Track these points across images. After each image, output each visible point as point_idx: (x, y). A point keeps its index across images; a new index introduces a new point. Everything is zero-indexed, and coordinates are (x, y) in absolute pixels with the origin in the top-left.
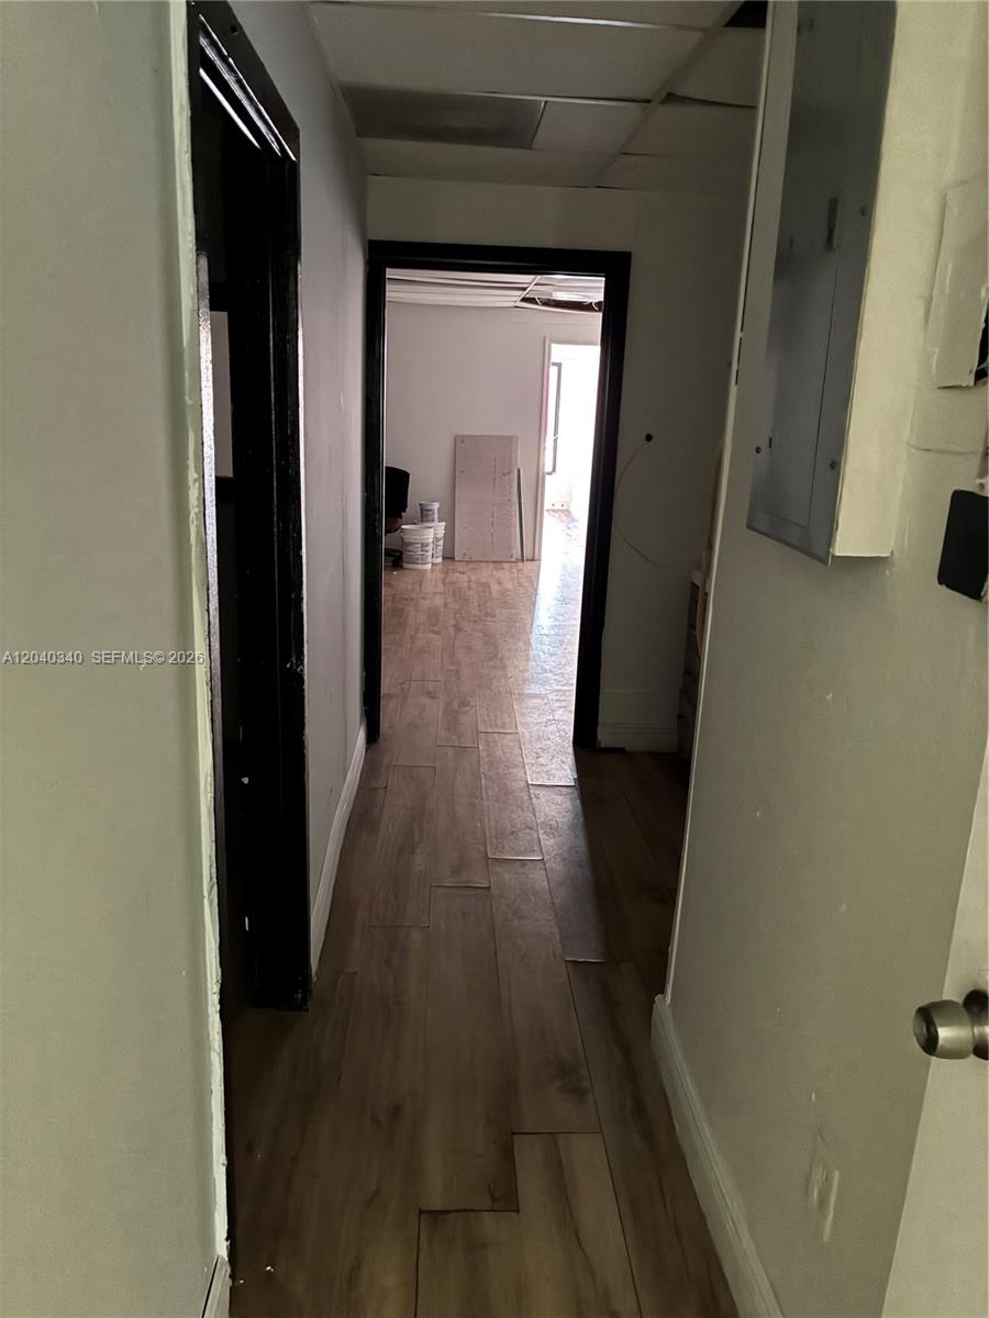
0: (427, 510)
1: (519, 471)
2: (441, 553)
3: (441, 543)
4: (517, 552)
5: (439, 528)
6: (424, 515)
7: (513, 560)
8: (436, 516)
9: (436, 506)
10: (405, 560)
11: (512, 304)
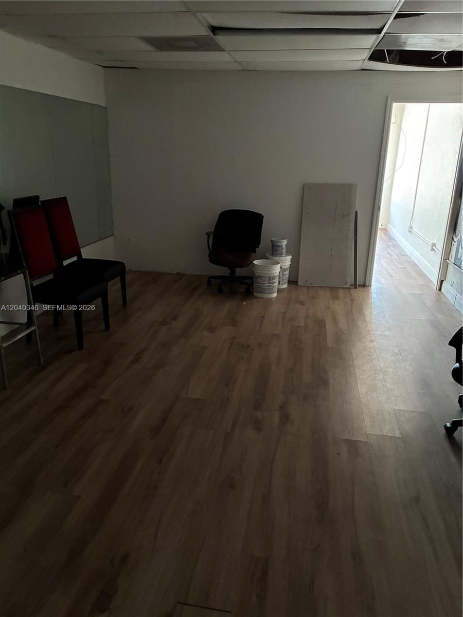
0: (276, 246)
1: (356, 212)
2: (287, 281)
3: (287, 272)
4: (350, 280)
5: (287, 261)
6: (274, 250)
7: (348, 286)
8: (284, 251)
9: (284, 243)
10: (255, 290)
11: (358, 66)
